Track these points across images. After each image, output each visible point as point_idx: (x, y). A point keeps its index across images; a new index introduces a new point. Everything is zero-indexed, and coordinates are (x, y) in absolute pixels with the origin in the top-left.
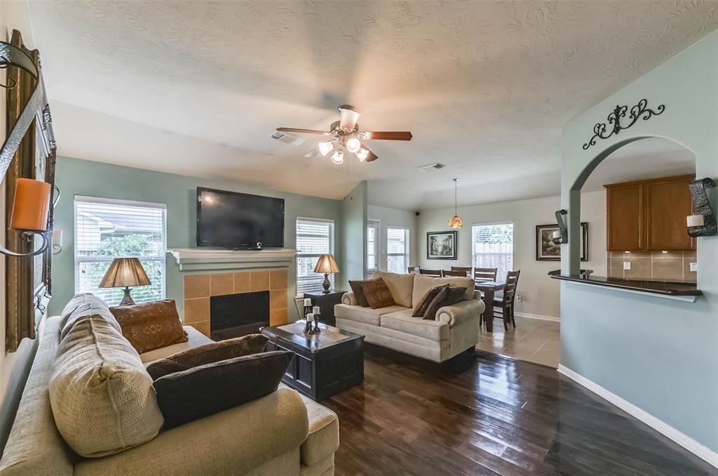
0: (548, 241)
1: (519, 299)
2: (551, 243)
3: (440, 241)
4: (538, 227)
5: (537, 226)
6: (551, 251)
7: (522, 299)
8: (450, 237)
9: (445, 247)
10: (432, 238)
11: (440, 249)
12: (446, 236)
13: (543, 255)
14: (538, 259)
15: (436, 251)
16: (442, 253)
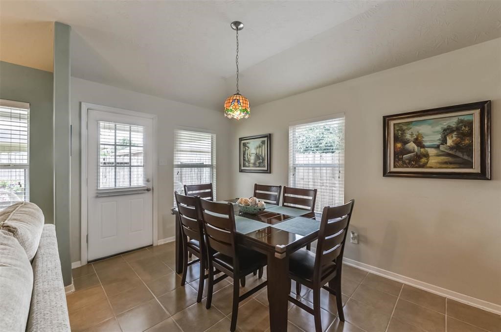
0: (406, 142)
1: (354, 238)
2: (411, 146)
3: (253, 148)
4: (386, 120)
5: (384, 118)
6: (410, 160)
7: (359, 238)
8: (263, 142)
9: (258, 157)
10: (245, 145)
11: (252, 159)
12: (258, 142)
13: (395, 167)
14: (386, 173)
15: (249, 161)
16: (254, 164)
